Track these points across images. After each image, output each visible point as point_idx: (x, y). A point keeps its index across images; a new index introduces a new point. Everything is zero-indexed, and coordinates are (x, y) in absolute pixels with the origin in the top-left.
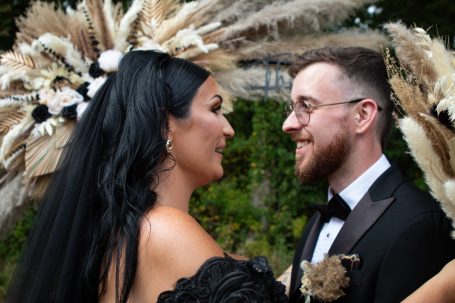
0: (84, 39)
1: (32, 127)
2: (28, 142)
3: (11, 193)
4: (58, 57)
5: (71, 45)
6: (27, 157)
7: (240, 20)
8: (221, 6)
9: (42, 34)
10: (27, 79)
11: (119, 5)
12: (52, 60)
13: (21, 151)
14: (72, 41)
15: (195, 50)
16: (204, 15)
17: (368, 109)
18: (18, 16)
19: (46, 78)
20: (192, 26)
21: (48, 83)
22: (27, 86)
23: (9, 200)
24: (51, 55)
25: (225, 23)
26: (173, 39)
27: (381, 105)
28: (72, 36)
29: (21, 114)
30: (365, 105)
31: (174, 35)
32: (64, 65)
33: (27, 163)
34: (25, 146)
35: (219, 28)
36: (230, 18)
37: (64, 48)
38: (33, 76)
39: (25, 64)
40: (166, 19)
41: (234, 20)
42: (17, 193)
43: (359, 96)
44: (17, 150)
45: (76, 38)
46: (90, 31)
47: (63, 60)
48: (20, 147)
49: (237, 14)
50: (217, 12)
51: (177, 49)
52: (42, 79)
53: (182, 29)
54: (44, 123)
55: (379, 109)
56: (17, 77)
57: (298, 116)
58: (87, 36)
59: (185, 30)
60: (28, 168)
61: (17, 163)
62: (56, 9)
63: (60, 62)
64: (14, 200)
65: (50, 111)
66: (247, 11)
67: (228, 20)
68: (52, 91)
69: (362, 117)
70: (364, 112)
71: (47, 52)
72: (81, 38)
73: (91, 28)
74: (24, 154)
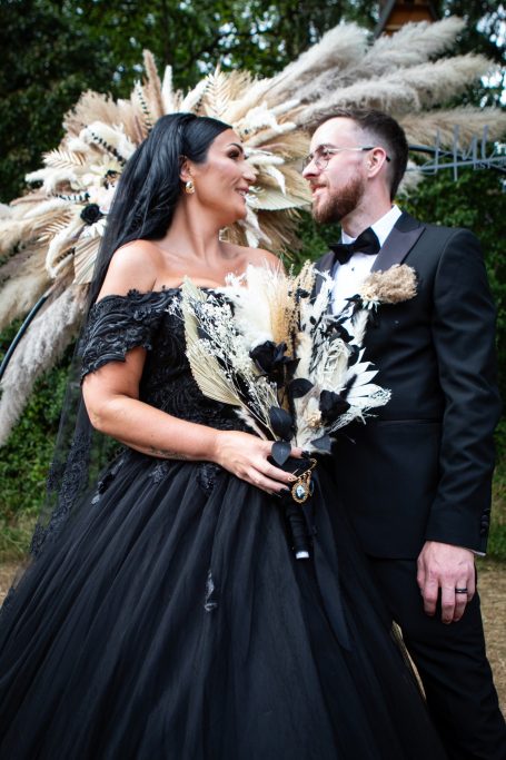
0: (139, 127)
1: (82, 230)
2: (77, 246)
3: (60, 310)
4: (109, 149)
5: (123, 137)
6: (76, 262)
7: (323, 98)
8: (300, 82)
9: (91, 123)
10: (73, 177)
11: (179, 91)
12: (102, 153)
13: (70, 256)
14: (125, 131)
15: (269, 131)
16: (280, 94)
17: (378, 157)
18: (66, 111)
19: (96, 174)
20: (265, 104)
21: (98, 179)
22: (74, 186)
23: (59, 318)
24: (101, 147)
25: (305, 102)
26: (242, 121)
27: (389, 156)
28: (125, 125)
29: (68, 218)
30: (375, 153)
31: (244, 116)
32: (116, 158)
33: (76, 269)
34: (73, 251)
35: (296, 107)
36: (312, 96)
37: (115, 139)
38: (80, 173)
39: (71, 163)
40: (234, 99)
41: (317, 97)
42: (68, 310)
43: (370, 145)
44: (66, 256)
45: (129, 128)
46: (146, 116)
47: (115, 153)
48: (69, 253)
49: (319, 90)
50: (296, 89)
51: (246, 132)
52: (92, 175)
53: (253, 107)
54: (94, 225)
55: (388, 159)
56: (63, 178)
57: (317, 164)
58: (142, 124)
59: (257, 108)
60: (77, 275)
61: (65, 271)
62: (107, 100)
63: (112, 155)
64: (65, 318)
65: (101, 210)
66: (332, 88)
67: (309, 98)
68: (104, 188)
69: (373, 164)
70: (375, 160)
71: (96, 142)
72: (136, 126)
73: (147, 113)
74: (72, 260)
